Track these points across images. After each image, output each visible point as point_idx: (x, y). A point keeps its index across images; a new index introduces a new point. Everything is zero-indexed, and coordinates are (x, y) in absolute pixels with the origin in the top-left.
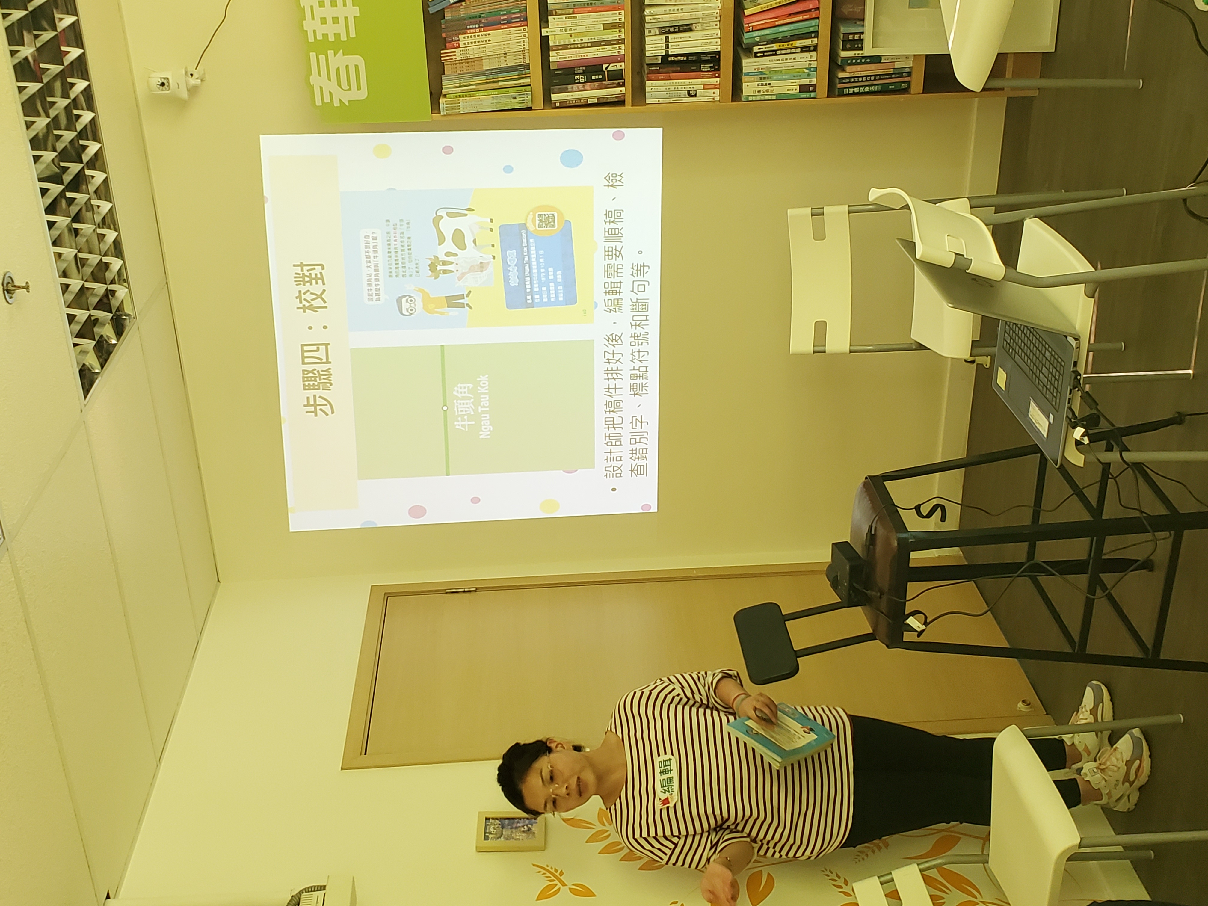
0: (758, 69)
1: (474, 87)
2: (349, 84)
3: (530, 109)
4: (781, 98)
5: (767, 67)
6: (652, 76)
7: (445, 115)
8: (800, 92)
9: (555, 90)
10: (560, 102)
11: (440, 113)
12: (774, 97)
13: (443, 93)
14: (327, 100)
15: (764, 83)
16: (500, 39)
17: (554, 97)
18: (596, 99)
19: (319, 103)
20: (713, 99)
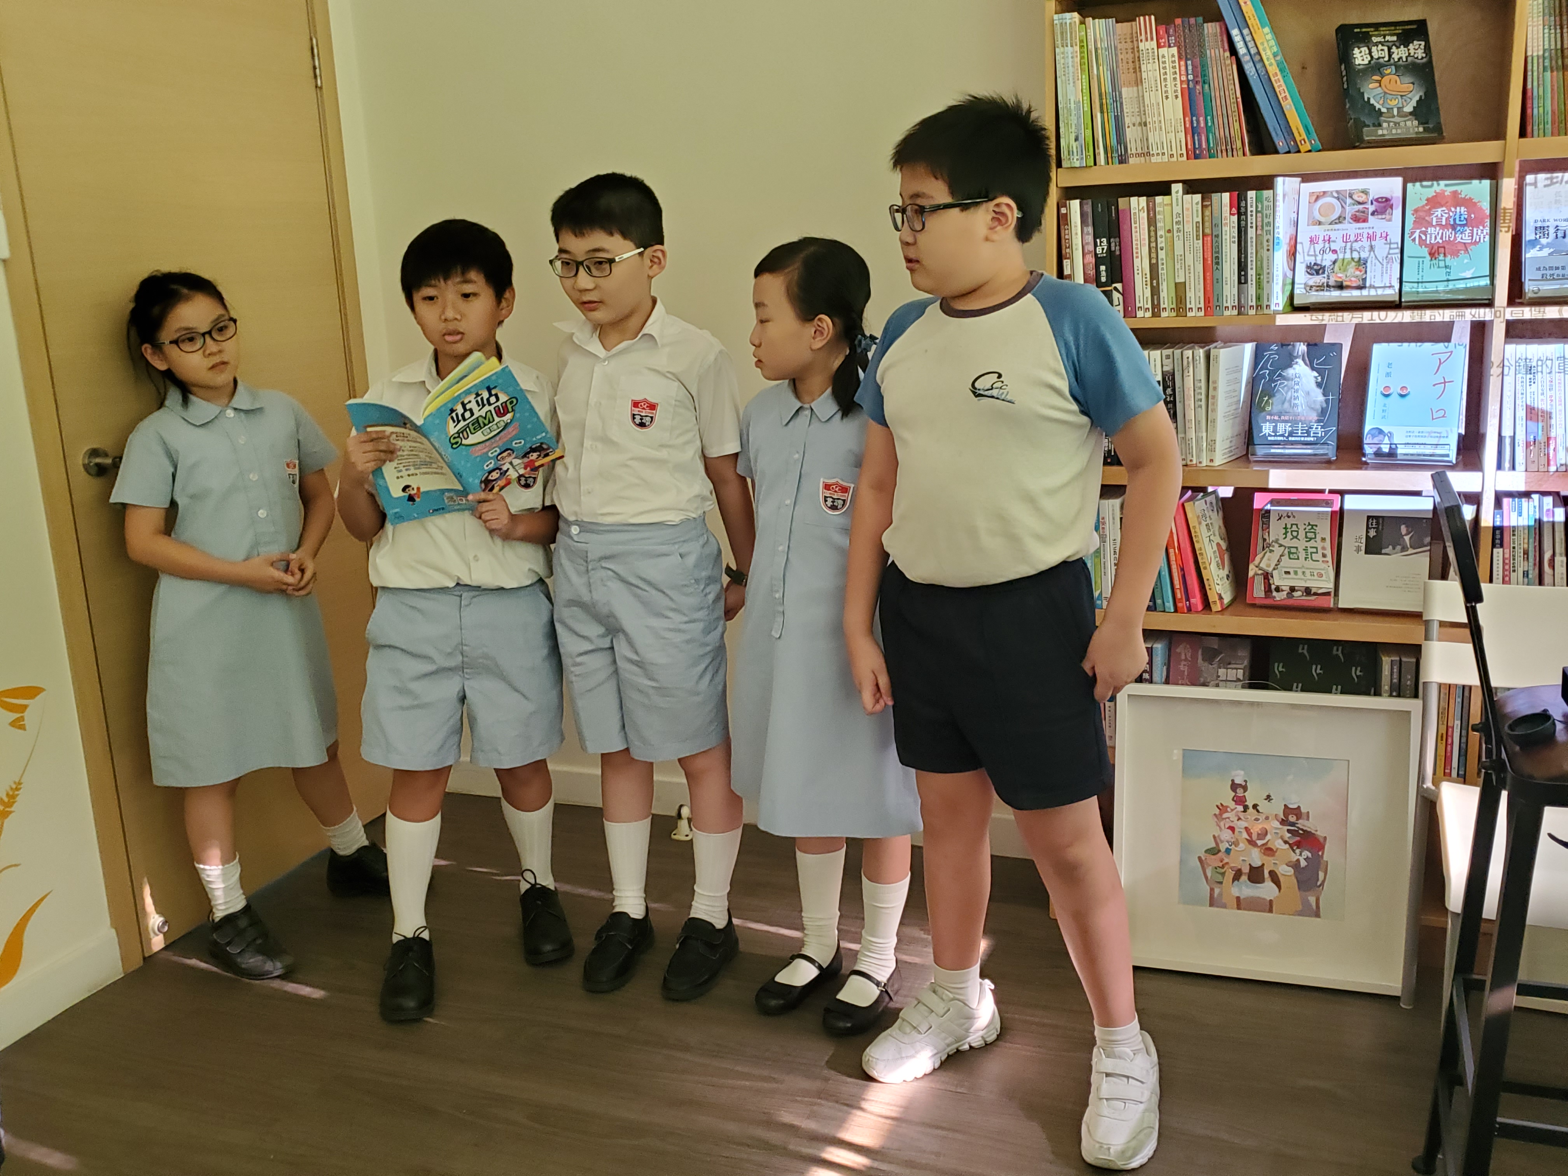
1: (1095, 73)
7: (1052, 20)
9: (1085, 207)
10: (1067, 214)
13: (1087, 20)
16: (1169, 115)
17: (1075, 204)
18: (1069, 273)
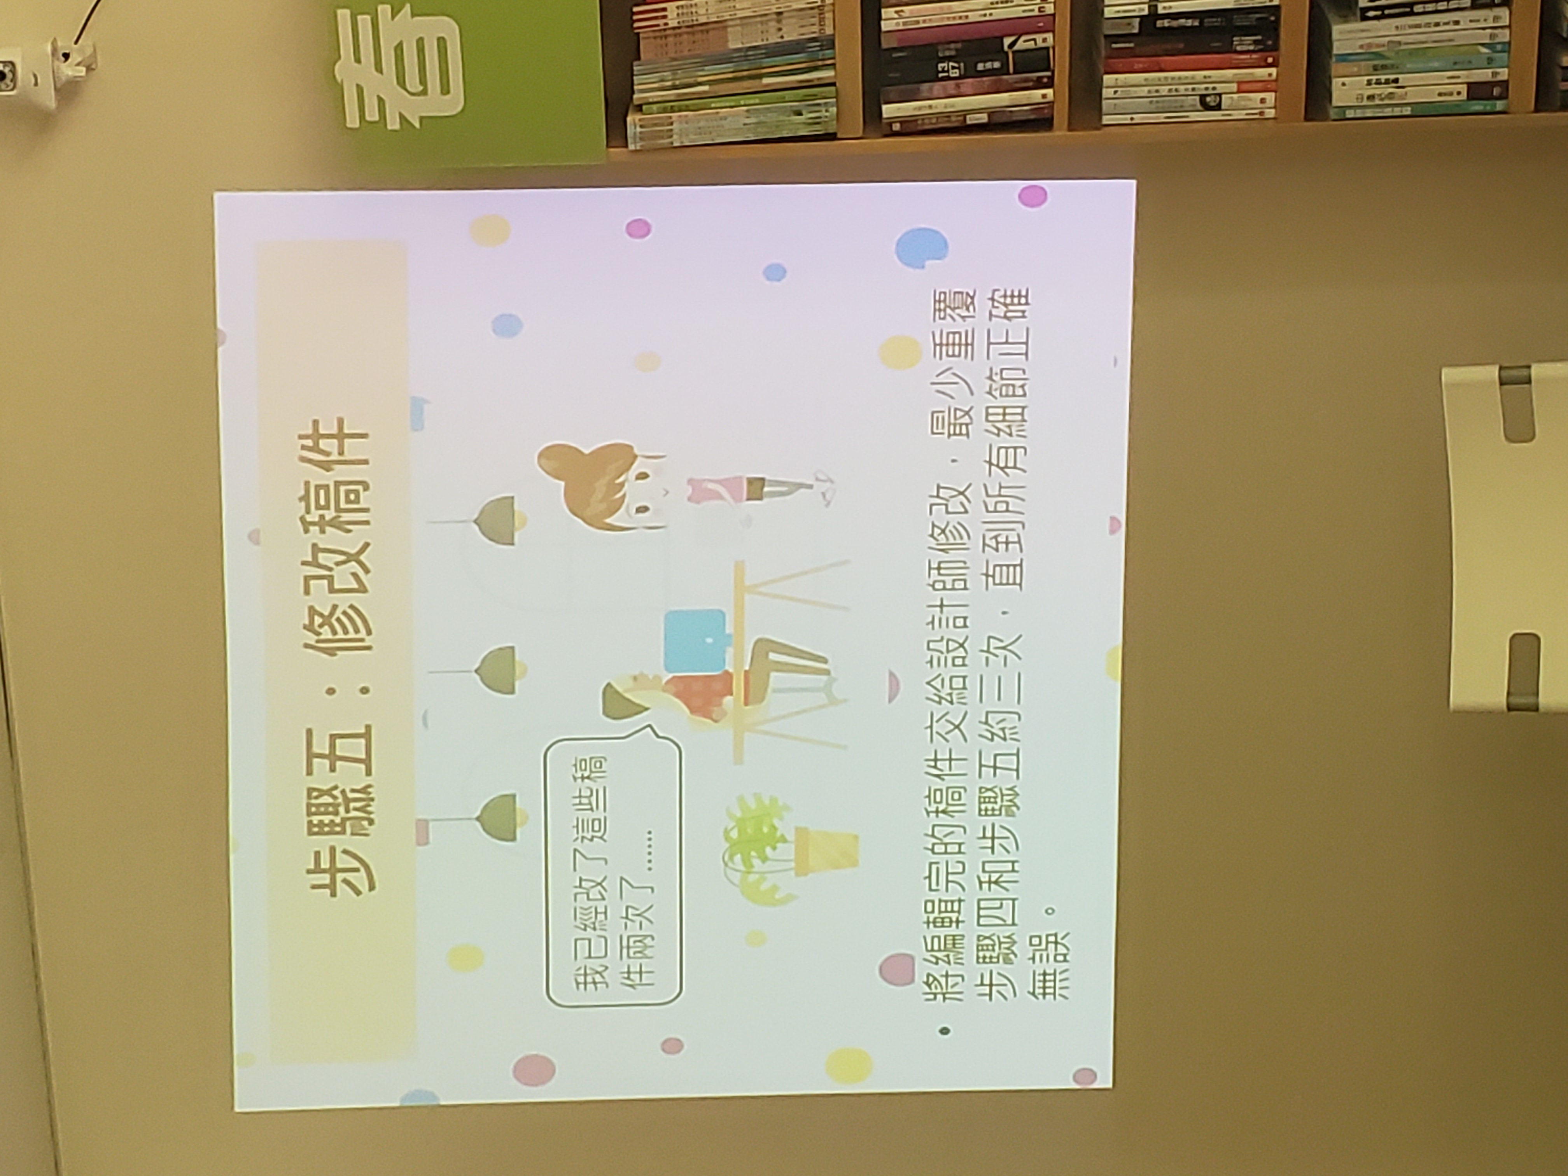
0: (1370, 45)
1: (706, 88)
2: (423, 81)
3: (831, 137)
4: (1422, 111)
5: (1389, 42)
6: (1118, 63)
7: (636, 151)
8: (1470, 97)
9: (892, 97)
10: (901, 122)
11: (626, 146)
12: (1407, 111)
13: (636, 102)
14: (372, 115)
15: (1383, 78)
17: (889, 110)
18: (985, 116)
19: (353, 121)
20: (1261, 113)
